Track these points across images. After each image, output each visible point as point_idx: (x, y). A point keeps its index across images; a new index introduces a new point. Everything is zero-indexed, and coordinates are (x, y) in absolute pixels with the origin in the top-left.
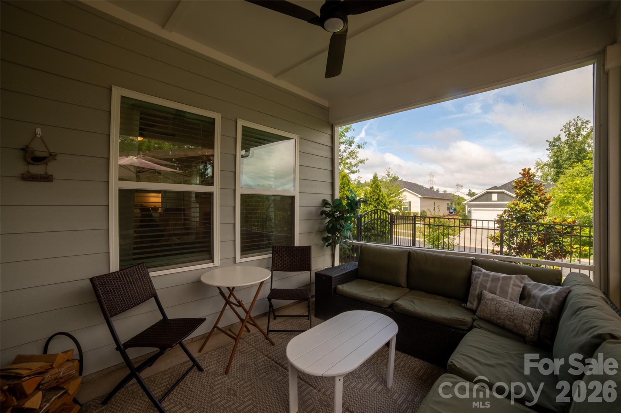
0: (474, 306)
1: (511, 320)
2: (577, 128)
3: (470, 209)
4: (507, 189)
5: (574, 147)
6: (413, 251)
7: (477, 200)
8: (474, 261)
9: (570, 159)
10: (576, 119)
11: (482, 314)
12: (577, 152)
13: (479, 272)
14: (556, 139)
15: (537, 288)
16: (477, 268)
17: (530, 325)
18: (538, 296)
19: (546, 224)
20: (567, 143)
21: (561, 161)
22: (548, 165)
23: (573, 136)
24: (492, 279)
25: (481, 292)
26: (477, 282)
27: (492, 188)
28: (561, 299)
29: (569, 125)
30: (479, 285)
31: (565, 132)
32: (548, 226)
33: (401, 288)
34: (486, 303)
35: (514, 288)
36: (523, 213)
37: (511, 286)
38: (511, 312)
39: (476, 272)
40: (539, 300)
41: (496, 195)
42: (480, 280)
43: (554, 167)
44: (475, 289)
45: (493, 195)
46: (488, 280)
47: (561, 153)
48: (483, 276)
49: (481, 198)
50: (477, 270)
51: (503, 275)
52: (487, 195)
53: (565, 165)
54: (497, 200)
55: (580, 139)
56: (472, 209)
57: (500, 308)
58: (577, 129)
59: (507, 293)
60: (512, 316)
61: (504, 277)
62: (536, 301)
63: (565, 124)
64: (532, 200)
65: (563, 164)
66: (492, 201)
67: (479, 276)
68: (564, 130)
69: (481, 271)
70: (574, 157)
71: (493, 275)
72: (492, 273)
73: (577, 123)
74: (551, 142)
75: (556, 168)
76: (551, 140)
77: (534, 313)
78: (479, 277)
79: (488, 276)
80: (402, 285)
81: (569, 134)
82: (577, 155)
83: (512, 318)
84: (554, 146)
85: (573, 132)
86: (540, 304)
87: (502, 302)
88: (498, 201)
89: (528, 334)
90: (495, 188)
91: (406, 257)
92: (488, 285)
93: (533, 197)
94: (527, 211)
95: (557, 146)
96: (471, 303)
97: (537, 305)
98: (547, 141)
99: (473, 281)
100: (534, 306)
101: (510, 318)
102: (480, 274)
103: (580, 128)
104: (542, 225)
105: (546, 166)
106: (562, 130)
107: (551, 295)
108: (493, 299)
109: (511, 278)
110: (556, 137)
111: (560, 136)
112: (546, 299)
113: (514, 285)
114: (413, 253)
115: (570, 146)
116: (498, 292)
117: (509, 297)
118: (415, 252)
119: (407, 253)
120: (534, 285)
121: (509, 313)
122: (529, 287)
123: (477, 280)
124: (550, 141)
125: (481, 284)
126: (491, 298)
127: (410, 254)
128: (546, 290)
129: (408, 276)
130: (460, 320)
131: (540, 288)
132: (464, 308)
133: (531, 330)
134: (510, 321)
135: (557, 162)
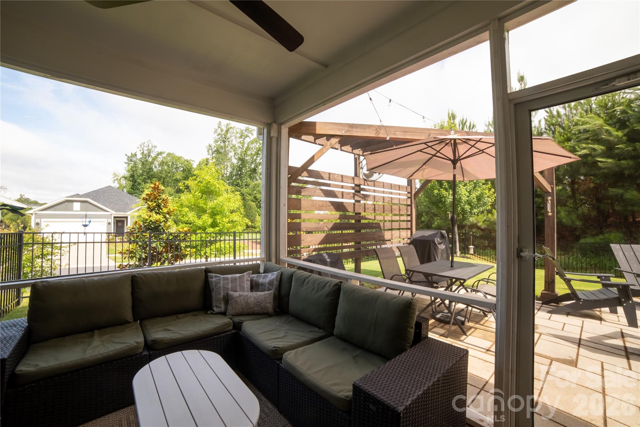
0: (223, 308)
1: (258, 305)
2: (148, 149)
3: (39, 220)
4: (91, 198)
5: (146, 166)
6: (138, 274)
7: (51, 209)
8: (207, 270)
9: (143, 175)
10: (148, 142)
11: (234, 311)
12: (148, 170)
13: (218, 278)
14: (133, 155)
15: (260, 278)
16: (213, 276)
17: (270, 303)
18: (266, 283)
19: (175, 233)
20: (141, 161)
21: (136, 176)
22: (126, 178)
23: (146, 156)
24: (231, 280)
25: (227, 294)
26: (220, 287)
27: (74, 195)
28: (279, 279)
29: (144, 145)
30: (222, 289)
31: (140, 151)
32: (176, 235)
33: (128, 325)
34: (236, 301)
35: (247, 282)
36: (158, 224)
37: (245, 282)
38: (256, 300)
39: (214, 279)
40: (267, 285)
41: (79, 204)
42: (221, 284)
43: (130, 180)
44: (220, 294)
45: (75, 204)
46: (228, 283)
47: (137, 169)
48: (223, 281)
49: (57, 207)
50: (214, 277)
51: (238, 275)
52: (66, 203)
53: (139, 180)
54: (79, 210)
55: (150, 159)
56: (43, 220)
57: (249, 300)
58: (149, 151)
59: (244, 288)
60: (258, 302)
61: (239, 276)
62: (265, 286)
63: (141, 144)
64: (161, 212)
65: (137, 179)
66: (73, 211)
67: (219, 281)
68: (139, 149)
69: (220, 277)
70: (145, 174)
71: (231, 277)
72: (230, 276)
73: (149, 145)
74: (129, 157)
75: (132, 181)
76: (130, 155)
77: (270, 294)
78: (220, 283)
79: (227, 279)
80: (129, 320)
81: (143, 153)
82: (148, 173)
83: (258, 303)
84: (131, 161)
85: (146, 152)
86: (268, 288)
87: (247, 295)
88: (81, 211)
89: (269, 310)
90: (78, 195)
91: (129, 283)
92: (230, 286)
93: (162, 209)
94: (161, 223)
95: (133, 161)
96: (217, 307)
97: (266, 288)
98: (126, 155)
99: (214, 287)
100: (264, 290)
101: (257, 304)
102: (220, 279)
103: (150, 150)
104: (171, 234)
105: (123, 178)
106: (138, 148)
107: (273, 279)
108: (240, 296)
109: (244, 276)
110: (133, 153)
111: (137, 153)
112: (271, 283)
113: (246, 280)
114: (139, 276)
115: (143, 164)
116: (238, 290)
117: (246, 291)
118: (142, 274)
119: (130, 278)
120: (257, 277)
121: (256, 301)
122: (255, 279)
123: (219, 285)
124: (128, 155)
125: (224, 287)
126: (238, 295)
127: (134, 278)
128: (267, 278)
129: (133, 306)
130: (227, 323)
131: (262, 277)
132: (213, 314)
133: (271, 306)
134: (257, 307)
135: (132, 176)
